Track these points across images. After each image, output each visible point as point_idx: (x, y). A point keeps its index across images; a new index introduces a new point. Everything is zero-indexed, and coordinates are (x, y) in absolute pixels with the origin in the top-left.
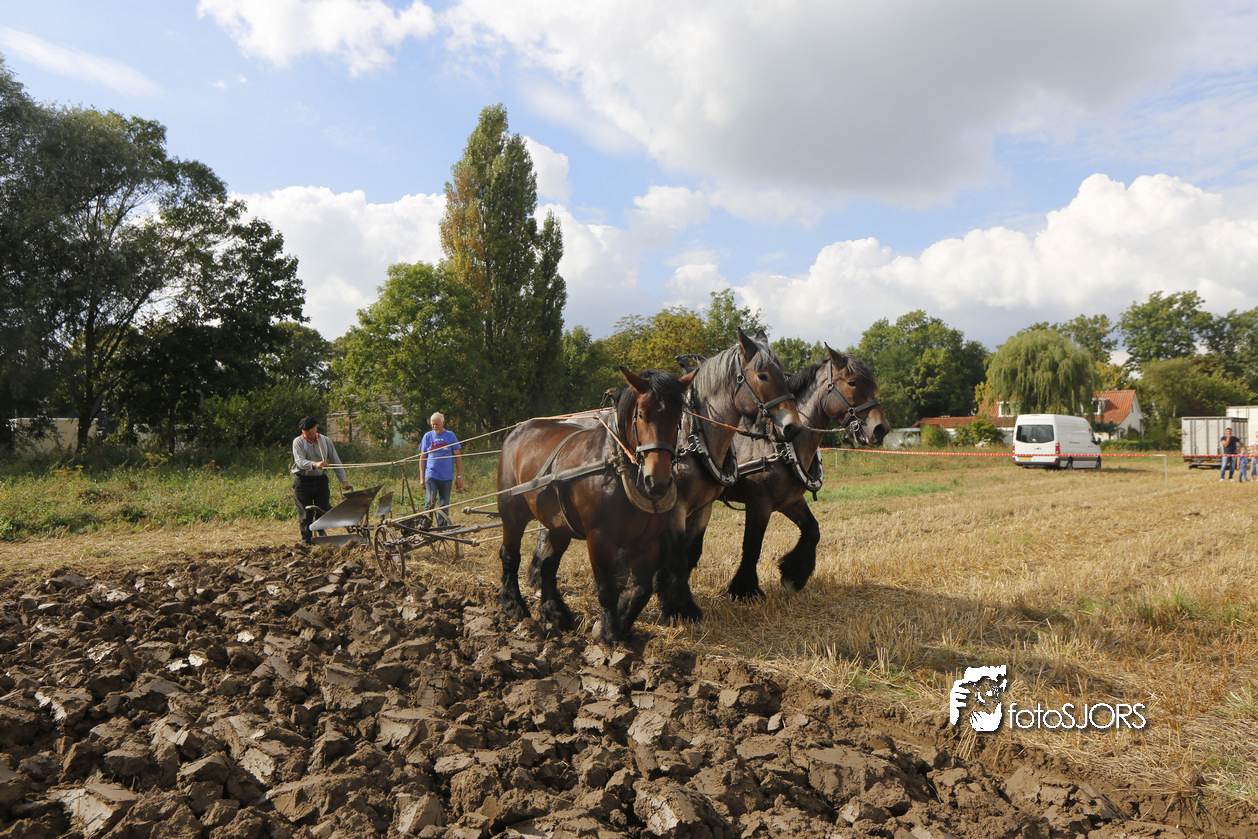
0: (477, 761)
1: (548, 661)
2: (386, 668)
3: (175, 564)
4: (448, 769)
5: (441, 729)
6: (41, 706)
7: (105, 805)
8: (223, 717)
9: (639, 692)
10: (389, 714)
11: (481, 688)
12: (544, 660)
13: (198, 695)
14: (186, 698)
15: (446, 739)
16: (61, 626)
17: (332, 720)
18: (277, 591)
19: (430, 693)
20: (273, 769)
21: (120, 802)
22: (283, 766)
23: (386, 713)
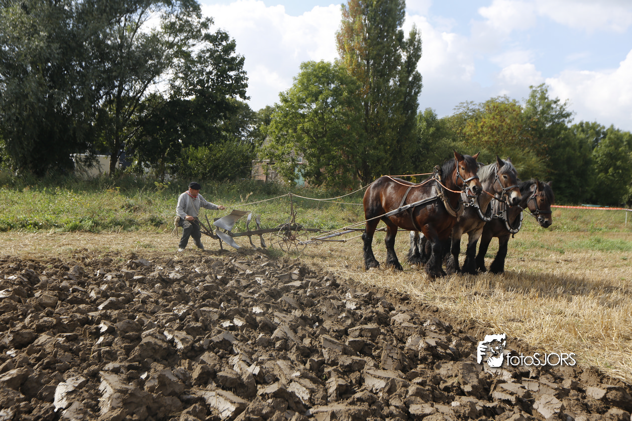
0: (437, 410)
1: (458, 349)
2: (355, 341)
3: (193, 257)
4: (419, 412)
5: (405, 386)
6: (168, 339)
7: (230, 403)
8: (268, 360)
9: (527, 379)
10: (371, 372)
11: (419, 362)
12: (454, 347)
13: (248, 344)
14: (242, 345)
15: (410, 393)
16: (151, 291)
17: (335, 370)
18: (262, 282)
19: (390, 361)
20: (309, 396)
21: (238, 403)
22: (315, 395)
23: (368, 371)
